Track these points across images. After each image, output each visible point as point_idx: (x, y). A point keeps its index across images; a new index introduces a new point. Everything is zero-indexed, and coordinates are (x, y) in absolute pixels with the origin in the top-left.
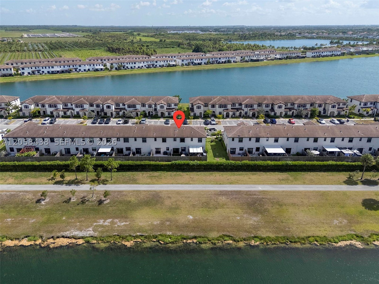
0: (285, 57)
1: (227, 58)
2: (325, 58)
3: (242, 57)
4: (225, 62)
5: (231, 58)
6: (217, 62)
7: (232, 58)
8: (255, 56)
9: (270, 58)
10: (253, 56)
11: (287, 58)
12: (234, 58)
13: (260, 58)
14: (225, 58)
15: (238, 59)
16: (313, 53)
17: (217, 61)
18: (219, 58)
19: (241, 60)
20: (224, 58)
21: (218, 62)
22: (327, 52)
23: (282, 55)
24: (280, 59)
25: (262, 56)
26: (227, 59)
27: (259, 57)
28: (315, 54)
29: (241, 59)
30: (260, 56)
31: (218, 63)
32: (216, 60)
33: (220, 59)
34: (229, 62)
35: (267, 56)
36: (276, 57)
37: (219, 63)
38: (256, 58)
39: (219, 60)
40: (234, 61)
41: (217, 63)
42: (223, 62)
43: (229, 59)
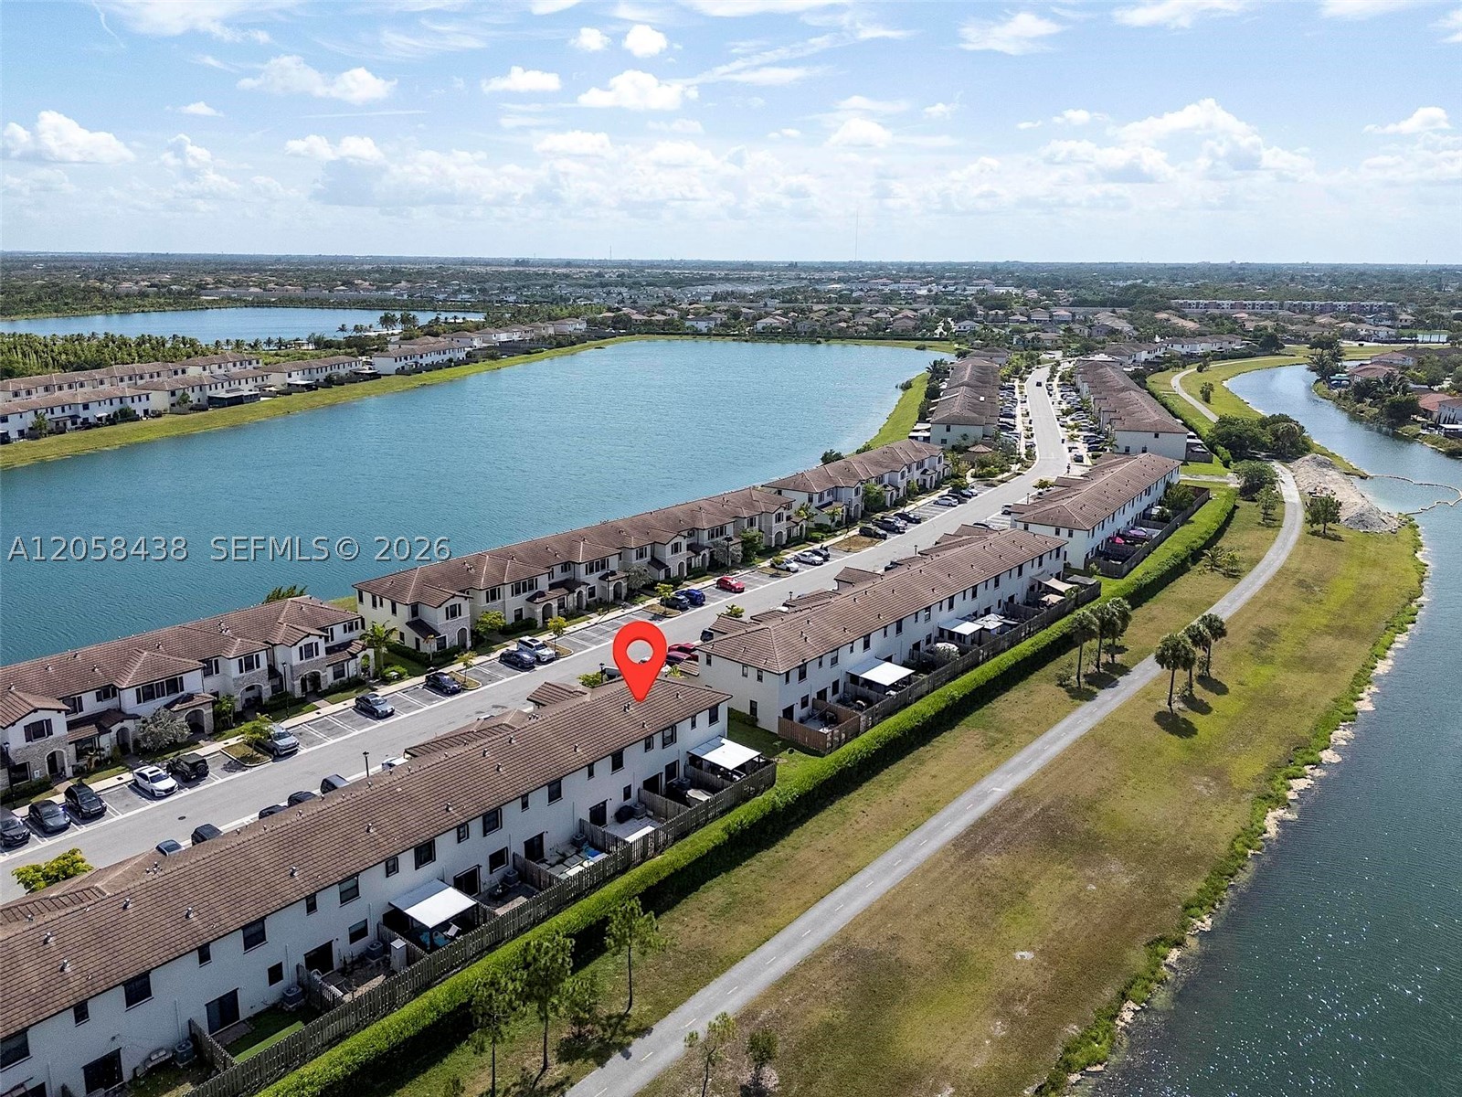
0: (318, 380)
1: (117, 402)
2: (436, 374)
3: (173, 394)
4: (111, 420)
5: (133, 401)
6: (74, 423)
7: (136, 399)
8: (219, 386)
9: (272, 389)
10: (213, 386)
11: (329, 382)
12: (144, 398)
13: (238, 390)
14: (108, 402)
15: (159, 400)
16: (396, 361)
17: (74, 418)
18: (81, 407)
19: (173, 405)
20: (102, 403)
21: (79, 421)
22: (433, 354)
23: (306, 371)
24: (309, 387)
25: (243, 381)
26: (117, 406)
27: (233, 387)
28: (404, 361)
29: (174, 400)
30: (237, 382)
31: (79, 425)
32: (68, 412)
33: (86, 407)
34: (125, 416)
35: (259, 379)
36: (289, 381)
37: (87, 425)
38: (227, 392)
39: (83, 414)
40: (146, 412)
41: (76, 429)
42: (100, 419)
43: (122, 406)
